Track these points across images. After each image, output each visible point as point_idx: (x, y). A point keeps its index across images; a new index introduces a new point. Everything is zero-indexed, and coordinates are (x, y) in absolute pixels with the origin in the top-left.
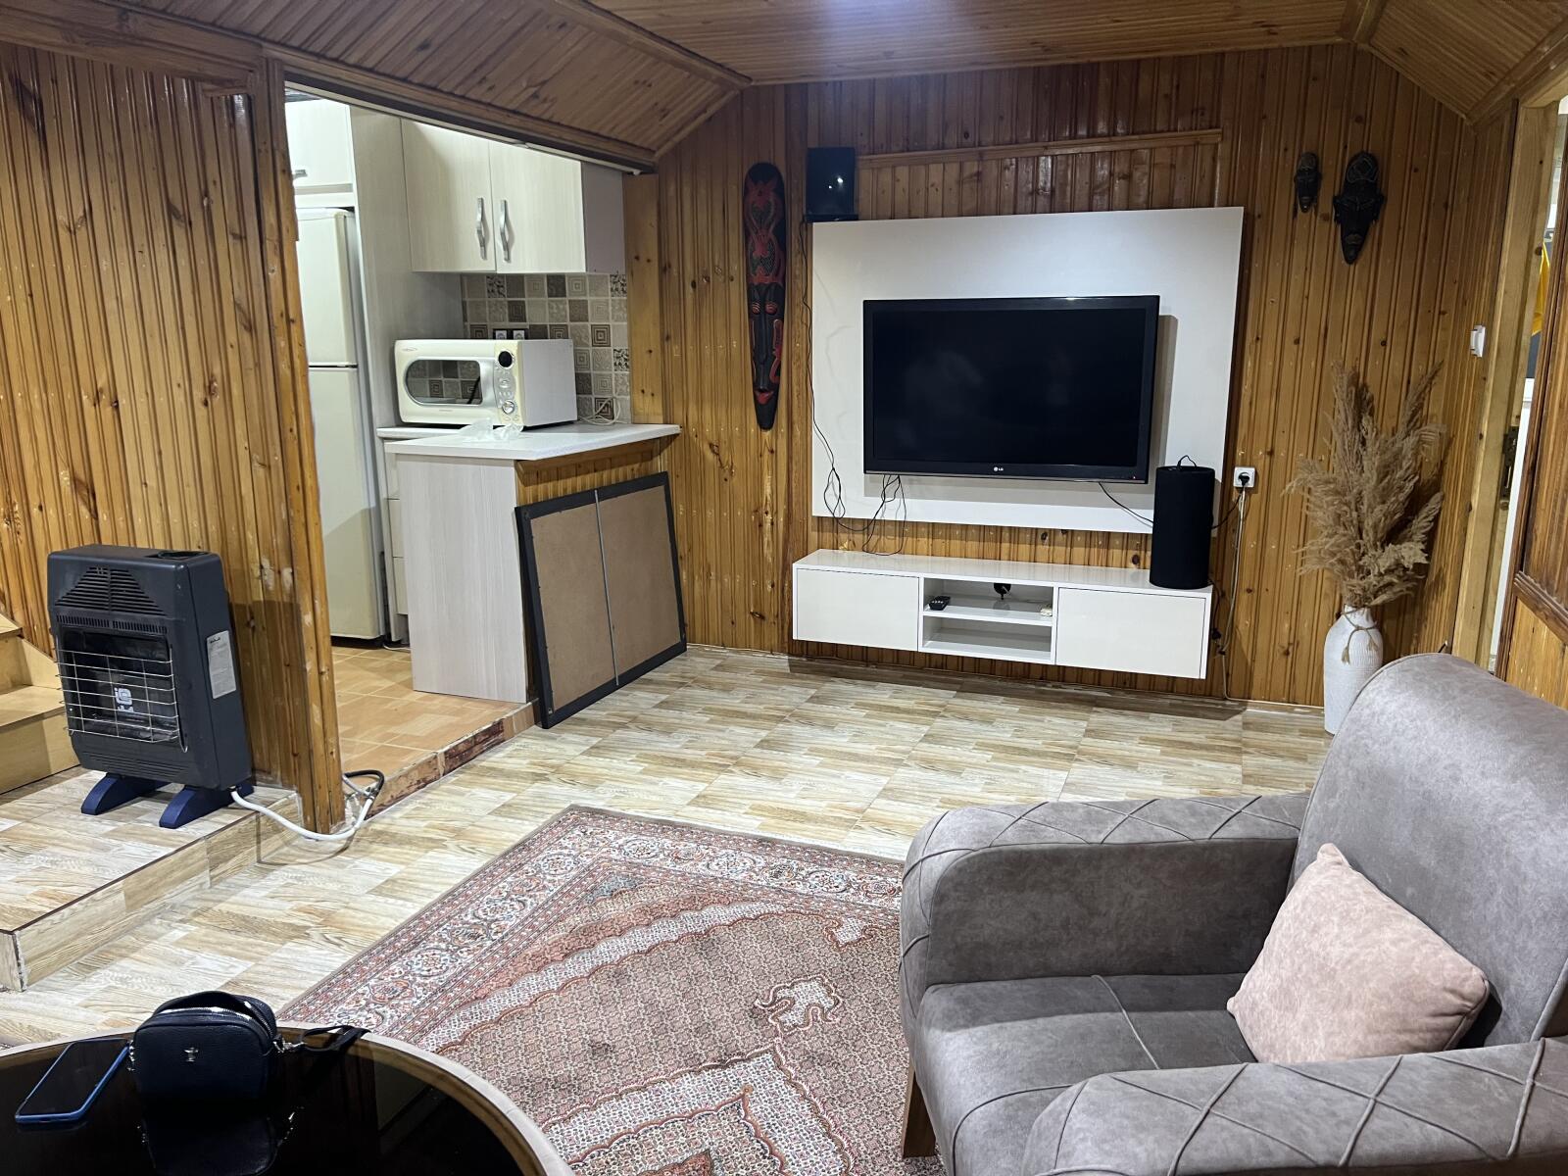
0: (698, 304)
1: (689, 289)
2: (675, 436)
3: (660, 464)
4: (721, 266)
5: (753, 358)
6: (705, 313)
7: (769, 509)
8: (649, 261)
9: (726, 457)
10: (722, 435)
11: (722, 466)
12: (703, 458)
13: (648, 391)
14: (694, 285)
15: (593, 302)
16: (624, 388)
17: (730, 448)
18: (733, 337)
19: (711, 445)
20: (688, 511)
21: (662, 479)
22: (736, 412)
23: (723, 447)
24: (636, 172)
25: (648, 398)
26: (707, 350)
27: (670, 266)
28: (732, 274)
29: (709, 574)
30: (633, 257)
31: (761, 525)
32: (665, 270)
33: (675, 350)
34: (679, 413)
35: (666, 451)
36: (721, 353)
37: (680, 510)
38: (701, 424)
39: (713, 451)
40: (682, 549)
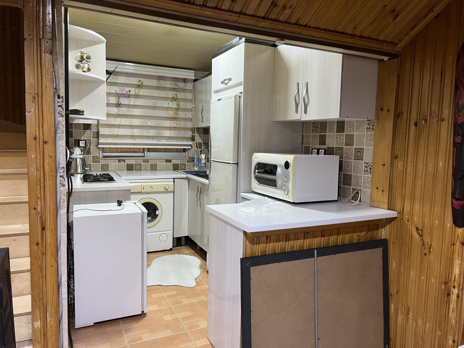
0: (418, 137)
1: (413, 127)
2: (395, 218)
3: (384, 233)
4: (436, 112)
5: (453, 175)
6: (422, 142)
7: (456, 285)
8: (388, 111)
9: (427, 240)
10: (426, 224)
11: (423, 245)
12: (411, 236)
13: (380, 188)
14: (416, 124)
15: (357, 135)
16: (368, 185)
17: (431, 234)
18: (440, 159)
19: (417, 229)
20: (399, 267)
21: (384, 244)
22: (437, 209)
23: (425, 231)
24: (386, 58)
25: (380, 193)
26: (420, 166)
27: (402, 113)
28: (444, 116)
29: (408, 314)
30: (380, 109)
31: (449, 295)
32: (398, 116)
33: (400, 165)
34: (398, 205)
35: (388, 226)
36: (430, 169)
37: (393, 265)
38: (412, 214)
39: (418, 233)
40: (393, 290)
